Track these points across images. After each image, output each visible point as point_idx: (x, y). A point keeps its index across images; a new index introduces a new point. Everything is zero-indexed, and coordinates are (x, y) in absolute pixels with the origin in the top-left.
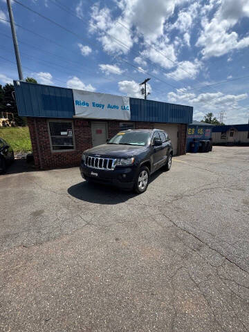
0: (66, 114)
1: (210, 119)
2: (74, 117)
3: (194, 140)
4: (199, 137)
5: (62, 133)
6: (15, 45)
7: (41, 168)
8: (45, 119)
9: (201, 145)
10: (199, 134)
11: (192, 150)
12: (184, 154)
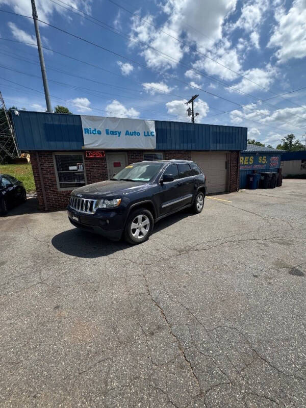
0: (74, 146)
1: (291, 142)
2: (83, 148)
3: (253, 171)
4: (260, 167)
5: (71, 168)
6: (43, 71)
7: (46, 209)
8: (50, 152)
9: (263, 178)
10: (261, 164)
11: (249, 186)
12: (236, 190)
